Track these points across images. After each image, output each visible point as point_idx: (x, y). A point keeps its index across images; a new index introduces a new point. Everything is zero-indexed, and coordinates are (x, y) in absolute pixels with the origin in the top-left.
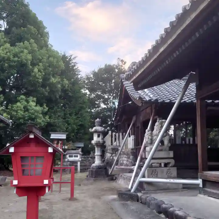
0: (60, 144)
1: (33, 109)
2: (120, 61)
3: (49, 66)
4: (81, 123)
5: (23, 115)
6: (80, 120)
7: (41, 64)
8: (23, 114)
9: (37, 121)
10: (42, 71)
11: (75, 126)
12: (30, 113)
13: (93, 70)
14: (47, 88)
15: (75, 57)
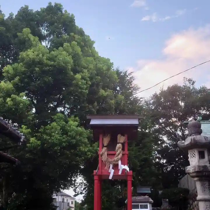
0: (119, 145)
1: (73, 130)
2: (186, 80)
3: (97, 75)
4: (145, 156)
5: (59, 140)
6: (143, 153)
7: (85, 71)
8: (59, 138)
9: (80, 149)
10: (88, 79)
11: (136, 161)
12: (70, 136)
13: (154, 93)
14: (96, 104)
15: (131, 73)
